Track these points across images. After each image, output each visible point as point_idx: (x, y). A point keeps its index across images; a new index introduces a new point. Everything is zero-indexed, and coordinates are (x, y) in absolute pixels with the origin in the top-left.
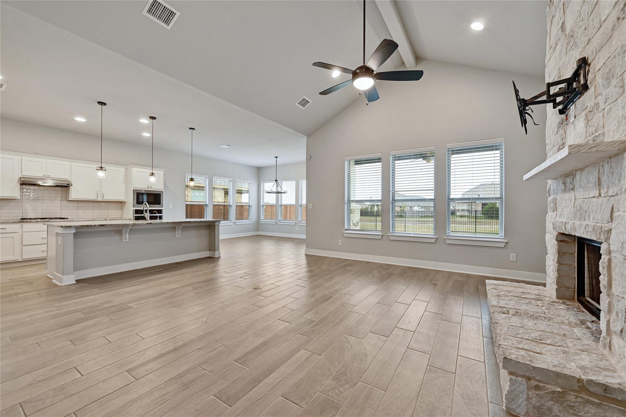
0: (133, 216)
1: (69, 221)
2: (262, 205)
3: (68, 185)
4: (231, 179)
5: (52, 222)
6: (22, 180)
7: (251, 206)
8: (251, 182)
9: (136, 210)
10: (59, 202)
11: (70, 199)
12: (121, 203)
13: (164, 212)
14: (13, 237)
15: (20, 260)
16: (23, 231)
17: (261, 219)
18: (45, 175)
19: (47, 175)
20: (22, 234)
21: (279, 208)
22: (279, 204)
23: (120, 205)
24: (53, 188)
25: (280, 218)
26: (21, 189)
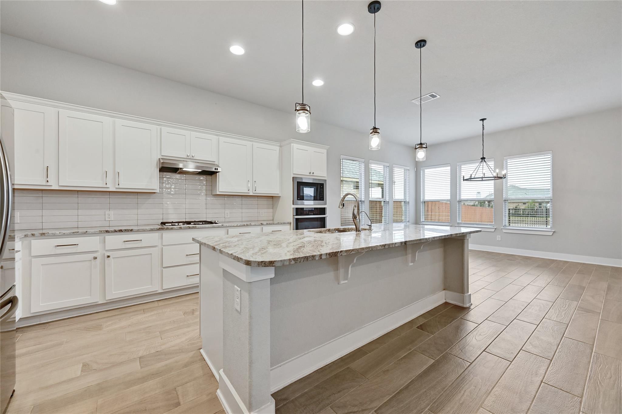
0: (293, 218)
1: (219, 227)
2: (422, 201)
3: (216, 171)
4: (388, 165)
5: (199, 228)
6: (162, 161)
7: (409, 202)
8: (408, 168)
9: (296, 208)
10: (204, 198)
11: (218, 193)
12: (273, 199)
13: (328, 211)
14: (151, 254)
15: (159, 292)
16: (163, 245)
17: (422, 220)
18: (188, 154)
19: (191, 156)
20: (162, 248)
21: (458, 206)
22: (457, 199)
23: (270, 201)
24: (197, 177)
25: (459, 220)
26: (161, 178)
